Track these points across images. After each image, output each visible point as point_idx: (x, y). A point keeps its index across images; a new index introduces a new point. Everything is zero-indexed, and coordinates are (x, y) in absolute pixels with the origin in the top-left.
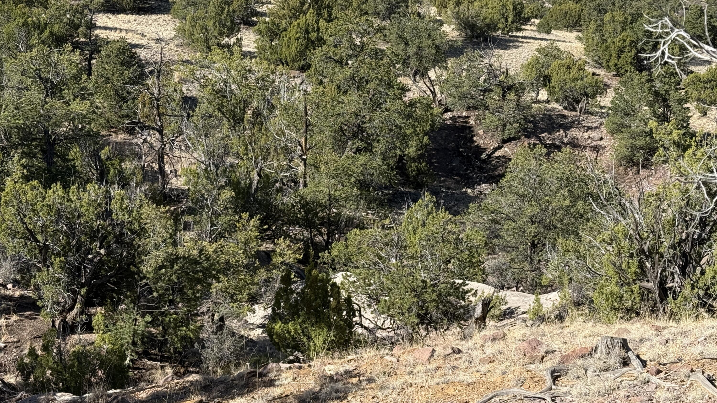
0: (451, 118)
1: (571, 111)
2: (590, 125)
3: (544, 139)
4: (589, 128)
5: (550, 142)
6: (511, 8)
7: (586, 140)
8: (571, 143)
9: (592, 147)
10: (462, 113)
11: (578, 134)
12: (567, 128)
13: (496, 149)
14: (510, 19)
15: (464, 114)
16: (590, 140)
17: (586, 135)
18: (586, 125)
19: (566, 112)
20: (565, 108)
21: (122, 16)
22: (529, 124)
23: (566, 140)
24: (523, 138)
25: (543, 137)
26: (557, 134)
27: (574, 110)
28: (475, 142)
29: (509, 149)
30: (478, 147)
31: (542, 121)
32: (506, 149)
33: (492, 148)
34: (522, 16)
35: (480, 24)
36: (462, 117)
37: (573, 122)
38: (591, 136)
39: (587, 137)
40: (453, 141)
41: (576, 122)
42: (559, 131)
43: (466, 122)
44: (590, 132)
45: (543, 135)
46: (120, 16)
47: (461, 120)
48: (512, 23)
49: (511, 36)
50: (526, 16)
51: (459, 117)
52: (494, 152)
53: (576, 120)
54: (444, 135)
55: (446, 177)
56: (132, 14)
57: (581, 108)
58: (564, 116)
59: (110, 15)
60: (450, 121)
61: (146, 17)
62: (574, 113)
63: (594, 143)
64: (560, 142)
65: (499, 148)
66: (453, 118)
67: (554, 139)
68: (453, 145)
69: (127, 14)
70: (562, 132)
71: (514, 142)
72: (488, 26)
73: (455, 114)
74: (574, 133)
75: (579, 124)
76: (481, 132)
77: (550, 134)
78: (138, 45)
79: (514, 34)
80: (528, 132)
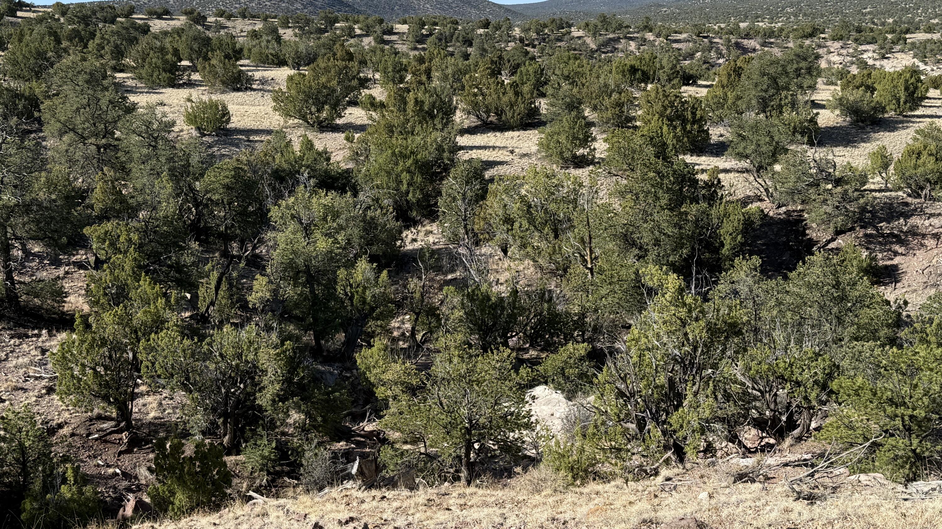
0: (785, 213)
1: (916, 198)
2: (933, 212)
3: (881, 229)
4: (932, 215)
5: (888, 232)
6: (903, 89)
7: (926, 228)
8: (910, 231)
9: (933, 234)
10: (797, 207)
11: (918, 222)
12: (907, 216)
13: (829, 242)
14: (902, 101)
15: (799, 208)
16: (931, 228)
17: (927, 223)
18: (929, 212)
19: (909, 200)
20: (909, 195)
21: (509, 134)
22: (867, 215)
23: (905, 229)
24: (858, 229)
25: (881, 227)
26: (897, 223)
27: (919, 196)
28: (808, 235)
29: (843, 241)
30: (811, 240)
31: (882, 210)
32: (840, 241)
33: (824, 240)
34: (916, 95)
35: (866, 108)
36: (796, 211)
37: (915, 210)
38: (932, 224)
39: (927, 225)
40: (784, 236)
41: (919, 210)
42: (899, 219)
43: (800, 216)
44: (932, 219)
45: (882, 224)
46: (506, 134)
47: (796, 214)
48: (905, 103)
49: (906, 116)
50: (920, 95)
51: (794, 211)
52: (826, 245)
53: (919, 208)
54: (775, 230)
55: (774, 271)
56: (518, 130)
57: (926, 194)
58: (907, 204)
59: (498, 134)
60: (784, 216)
61: (531, 132)
62: (918, 200)
63: (935, 231)
64: (898, 231)
65: (833, 240)
66: (788, 213)
67: (892, 228)
68: (784, 239)
69: (513, 131)
70: (902, 220)
71: (848, 233)
72: (874, 109)
73: (790, 208)
74: (915, 221)
75: (921, 211)
76: (814, 225)
77: (889, 223)
78: (502, 162)
79: (909, 113)
80: (865, 222)
